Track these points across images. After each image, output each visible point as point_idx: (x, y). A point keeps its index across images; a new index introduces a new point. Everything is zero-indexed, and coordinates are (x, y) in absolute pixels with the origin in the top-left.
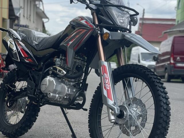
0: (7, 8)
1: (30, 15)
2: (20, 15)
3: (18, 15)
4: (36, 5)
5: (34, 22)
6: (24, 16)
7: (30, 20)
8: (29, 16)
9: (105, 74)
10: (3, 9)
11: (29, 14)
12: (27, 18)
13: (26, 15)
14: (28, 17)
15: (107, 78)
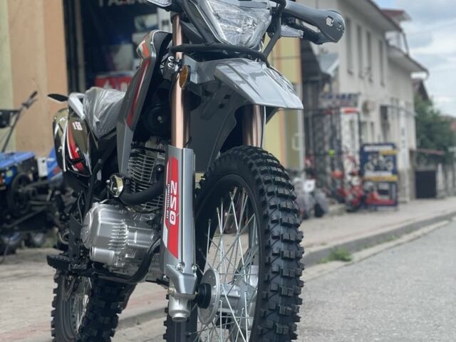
0: (296, 57)
1: (369, 69)
2: (337, 70)
3: (330, 71)
4: (387, 42)
5: (382, 84)
6: (350, 73)
7: (370, 80)
8: (365, 71)
9: (172, 182)
10: (284, 62)
11: (365, 64)
12: (361, 77)
13: (356, 70)
14: (363, 75)
15: (175, 193)
